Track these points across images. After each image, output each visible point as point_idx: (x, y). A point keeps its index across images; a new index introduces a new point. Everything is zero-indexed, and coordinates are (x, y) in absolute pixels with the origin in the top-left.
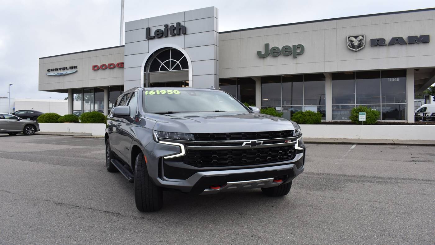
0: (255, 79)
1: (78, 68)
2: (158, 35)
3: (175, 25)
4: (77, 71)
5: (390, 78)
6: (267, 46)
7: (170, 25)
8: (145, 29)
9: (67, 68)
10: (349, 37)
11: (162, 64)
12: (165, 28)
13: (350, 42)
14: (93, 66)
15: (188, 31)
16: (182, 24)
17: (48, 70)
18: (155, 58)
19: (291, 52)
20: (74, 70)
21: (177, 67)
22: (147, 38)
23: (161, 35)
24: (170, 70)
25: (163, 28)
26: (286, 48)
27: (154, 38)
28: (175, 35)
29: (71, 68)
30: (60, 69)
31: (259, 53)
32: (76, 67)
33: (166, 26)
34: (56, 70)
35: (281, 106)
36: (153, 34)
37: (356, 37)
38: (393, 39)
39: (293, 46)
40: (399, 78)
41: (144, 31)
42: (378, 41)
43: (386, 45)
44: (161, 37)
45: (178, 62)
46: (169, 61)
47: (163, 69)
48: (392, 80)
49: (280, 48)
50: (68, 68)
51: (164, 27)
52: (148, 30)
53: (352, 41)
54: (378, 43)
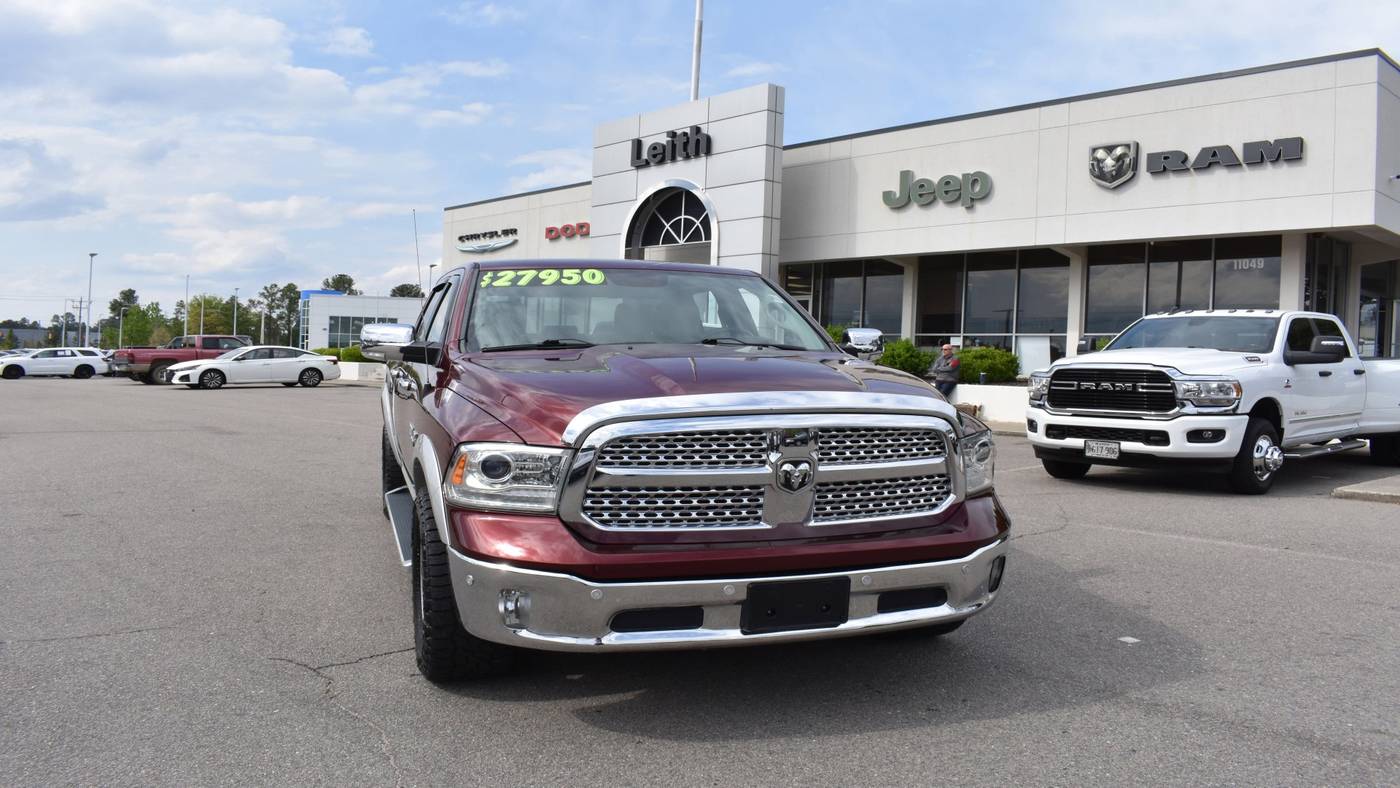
0: (900, 263)
1: (518, 232)
2: (655, 156)
3: (688, 131)
4: (515, 242)
5: (1240, 261)
6: (905, 176)
7: (679, 132)
8: (630, 142)
9: (496, 233)
10: (1094, 150)
11: (667, 226)
12: (669, 139)
13: (1095, 163)
14: (547, 229)
15: (716, 148)
16: (704, 130)
17: (461, 238)
18: (654, 213)
19: (958, 193)
20: (510, 238)
21: (696, 236)
22: (632, 165)
23: (659, 157)
24: (681, 242)
25: (664, 140)
26: (947, 181)
27: (647, 164)
28: (687, 157)
29: (506, 232)
30: (485, 235)
31: (887, 197)
32: (514, 231)
33: (673, 134)
34: (476, 237)
35: (962, 334)
36: (645, 156)
37: (1110, 149)
38: (1204, 151)
39: (964, 175)
40: (1262, 260)
41: (628, 148)
42: (1166, 158)
43: (1188, 169)
44: (661, 162)
45: (698, 223)
46: (680, 220)
47: (669, 239)
48: (1244, 263)
49: (936, 180)
50: (500, 233)
51: (668, 136)
52: (638, 144)
53: (1099, 161)
54: (1169, 164)
